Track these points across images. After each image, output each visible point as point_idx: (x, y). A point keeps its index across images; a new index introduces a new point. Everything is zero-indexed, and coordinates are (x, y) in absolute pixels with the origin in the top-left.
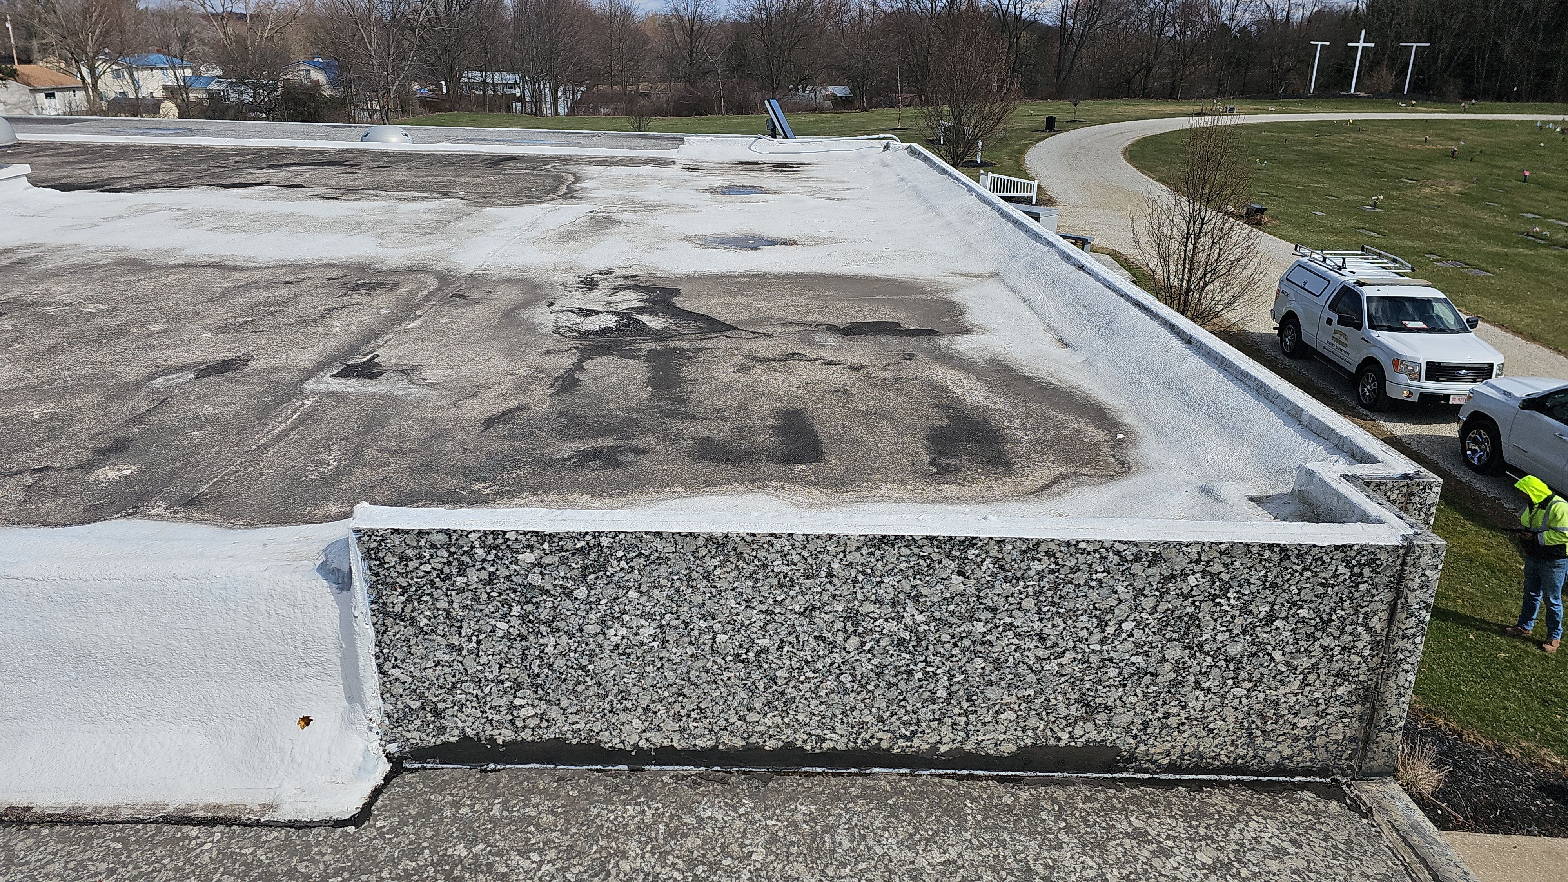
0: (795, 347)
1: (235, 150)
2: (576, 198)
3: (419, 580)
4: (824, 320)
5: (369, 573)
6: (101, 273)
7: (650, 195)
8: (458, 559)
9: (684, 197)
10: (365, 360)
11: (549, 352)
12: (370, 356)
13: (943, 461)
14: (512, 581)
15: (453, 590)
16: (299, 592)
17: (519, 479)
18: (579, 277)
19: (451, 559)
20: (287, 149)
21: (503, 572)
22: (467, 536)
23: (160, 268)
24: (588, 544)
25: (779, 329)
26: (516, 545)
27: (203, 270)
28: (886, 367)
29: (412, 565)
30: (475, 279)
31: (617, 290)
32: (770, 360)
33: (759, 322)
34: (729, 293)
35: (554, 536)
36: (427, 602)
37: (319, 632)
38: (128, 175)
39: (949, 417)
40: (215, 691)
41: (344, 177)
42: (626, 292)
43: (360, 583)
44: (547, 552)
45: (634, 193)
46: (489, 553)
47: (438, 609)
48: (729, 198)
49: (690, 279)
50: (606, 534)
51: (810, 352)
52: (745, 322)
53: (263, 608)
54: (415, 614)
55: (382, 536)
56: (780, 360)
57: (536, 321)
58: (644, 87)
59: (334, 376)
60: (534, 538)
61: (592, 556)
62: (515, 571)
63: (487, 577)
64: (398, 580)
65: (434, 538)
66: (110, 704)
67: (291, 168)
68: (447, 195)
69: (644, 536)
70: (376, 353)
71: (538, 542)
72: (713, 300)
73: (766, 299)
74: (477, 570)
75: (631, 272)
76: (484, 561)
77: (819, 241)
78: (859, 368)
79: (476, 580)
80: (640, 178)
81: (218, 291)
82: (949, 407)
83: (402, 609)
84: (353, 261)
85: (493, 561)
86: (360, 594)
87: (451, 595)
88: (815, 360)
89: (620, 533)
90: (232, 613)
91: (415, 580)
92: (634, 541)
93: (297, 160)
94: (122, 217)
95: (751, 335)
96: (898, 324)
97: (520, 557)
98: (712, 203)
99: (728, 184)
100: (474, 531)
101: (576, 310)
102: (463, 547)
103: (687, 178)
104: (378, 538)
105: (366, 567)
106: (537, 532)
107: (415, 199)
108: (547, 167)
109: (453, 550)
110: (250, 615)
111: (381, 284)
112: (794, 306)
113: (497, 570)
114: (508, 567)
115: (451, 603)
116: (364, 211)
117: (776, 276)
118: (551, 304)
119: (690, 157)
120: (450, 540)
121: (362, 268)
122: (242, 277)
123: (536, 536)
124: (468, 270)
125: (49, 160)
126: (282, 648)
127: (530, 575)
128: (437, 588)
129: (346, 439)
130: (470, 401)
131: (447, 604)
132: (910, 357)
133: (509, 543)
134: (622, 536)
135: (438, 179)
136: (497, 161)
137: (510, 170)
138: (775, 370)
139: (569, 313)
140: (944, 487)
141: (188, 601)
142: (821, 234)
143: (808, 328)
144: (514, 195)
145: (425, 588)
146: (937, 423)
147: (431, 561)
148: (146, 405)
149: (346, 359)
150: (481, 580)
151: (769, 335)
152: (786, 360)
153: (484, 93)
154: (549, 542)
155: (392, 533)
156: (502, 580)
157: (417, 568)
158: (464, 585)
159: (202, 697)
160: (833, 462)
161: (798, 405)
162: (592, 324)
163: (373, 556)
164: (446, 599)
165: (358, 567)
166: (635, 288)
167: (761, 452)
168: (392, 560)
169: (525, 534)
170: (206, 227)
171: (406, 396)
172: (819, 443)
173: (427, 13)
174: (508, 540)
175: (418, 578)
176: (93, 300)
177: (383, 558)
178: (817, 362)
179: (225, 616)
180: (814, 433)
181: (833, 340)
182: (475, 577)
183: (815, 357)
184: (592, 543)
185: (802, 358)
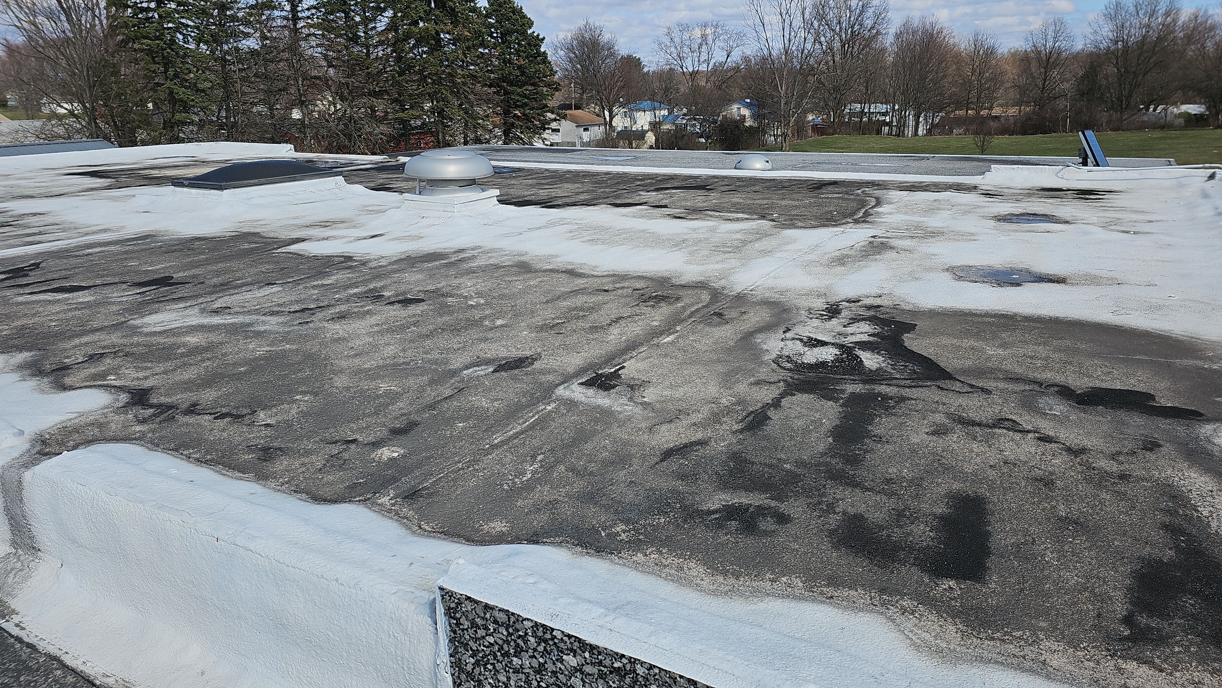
0: (1011, 411)
1: (642, 175)
2: (867, 222)
3: (485, 649)
4: (1059, 379)
5: (448, 627)
6: (501, 272)
7: (934, 222)
8: (515, 641)
9: (968, 224)
10: (612, 370)
11: (758, 383)
12: (617, 367)
13: (1143, 620)
14: (557, 677)
15: (511, 668)
16: (410, 622)
17: (656, 528)
18: (827, 303)
19: (509, 639)
20: (675, 175)
21: (550, 666)
22: (522, 621)
23: (536, 271)
24: (624, 667)
25: (1001, 385)
26: (562, 645)
27: (560, 275)
28: (1113, 457)
29: (481, 633)
30: (741, 299)
31: (855, 320)
32: (974, 423)
33: (981, 373)
34: (966, 334)
35: (594, 648)
36: (491, 671)
37: (418, 664)
38: (566, 195)
39: (1177, 548)
40: (354, 683)
41: (698, 199)
42: (862, 324)
43: (443, 634)
44: (588, 661)
45: (922, 219)
46: (539, 644)
47: (499, 681)
48: (1014, 226)
49: (932, 314)
50: (642, 663)
51: (1026, 420)
52: (965, 372)
53: (386, 627)
54: (481, 678)
55: (458, 599)
56: (987, 426)
57: (765, 347)
58: (997, 111)
59: (582, 384)
60: (576, 644)
61: (628, 680)
62: (560, 669)
63: (537, 666)
64: (469, 643)
65: (496, 614)
66: (294, 667)
67: (668, 191)
68: (763, 217)
69: (678, 679)
70: (624, 364)
71: (580, 648)
72: (945, 341)
73: (1004, 345)
74: (530, 657)
75: (878, 302)
76: (535, 650)
77: (1092, 280)
78: (1075, 452)
79: (529, 665)
80: (936, 203)
81: (559, 293)
82: (1182, 532)
83: (473, 669)
84: (660, 274)
85: (542, 652)
86: (442, 645)
87: (509, 671)
88: (1029, 432)
89: (654, 666)
90: (366, 624)
91: (482, 647)
92: (668, 680)
93: (676, 184)
94: (540, 228)
95: (967, 389)
96: (1152, 397)
97: (565, 657)
98: (993, 232)
99: (1020, 211)
100: (528, 619)
101: (805, 339)
102: (518, 631)
103: (978, 204)
104: (456, 601)
105: (447, 623)
106: (580, 639)
107: (738, 220)
108: (859, 191)
109: (511, 630)
110: (377, 630)
111: (668, 297)
112: (1031, 358)
113: (546, 662)
114: (554, 664)
115: (509, 678)
116: (694, 230)
117: (1028, 319)
118: (788, 330)
119: (994, 183)
120: (509, 621)
121: (663, 281)
122: (580, 282)
123: (579, 643)
124: (738, 289)
125: (530, 182)
126: (395, 666)
127: (573, 678)
128: (498, 661)
129: (552, 450)
130: (664, 427)
131: (505, 679)
132: (1152, 446)
133: (556, 641)
134: (657, 671)
135: (765, 202)
136: (820, 185)
137: (826, 194)
138: (975, 438)
139: (798, 342)
140: (1130, 666)
141: (341, 604)
142: (1097, 272)
143: (1037, 388)
144: (817, 218)
145: (489, 657)
146: (1157, 553)
147: (494, 634)
148: (448, 392)
149: (598, 369)
150: (532, 667)
151: (986, 391)
152: (994, 426)
153: (861, 120)
154: (589, 652)
155: (466, 600)
156: (550, 674)
157: (484, 637)
158: (519, 667)
159: (346, 684)
160: (994, 586)
161: (983, 491)
162: (812, 356)
163: (453, 615)
164: (505, 673)
165: (441, 620)
166: (872, 320)
167: (911, 549)
168: (466, 624)
169: (570, 636)
170: (584, 239)
171: (620, 413)
172: (986, 552)
173: (827, 63)
174: (555, 637)
175: (484, 646)
176: (479, 294)
177: (459, 619)
178: (1030, 435)
179: (362, 625)
180: (987, 535)
181: (1059, 407)
182: (527, 662)
183: (1029, 428)
184: (628, 667)
185: (1014, 427)
